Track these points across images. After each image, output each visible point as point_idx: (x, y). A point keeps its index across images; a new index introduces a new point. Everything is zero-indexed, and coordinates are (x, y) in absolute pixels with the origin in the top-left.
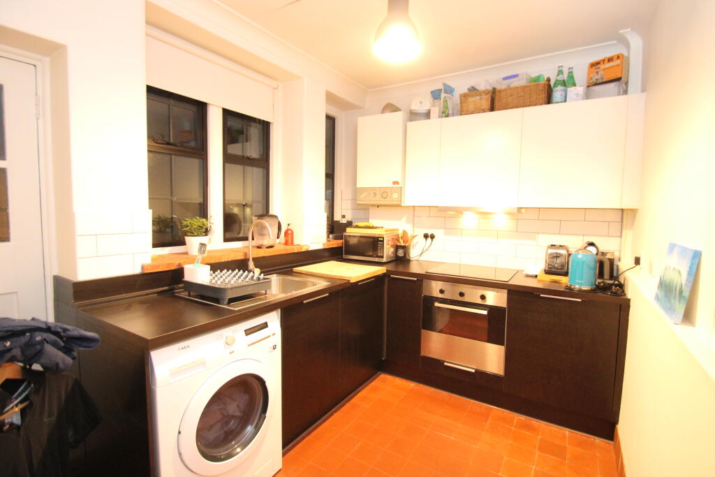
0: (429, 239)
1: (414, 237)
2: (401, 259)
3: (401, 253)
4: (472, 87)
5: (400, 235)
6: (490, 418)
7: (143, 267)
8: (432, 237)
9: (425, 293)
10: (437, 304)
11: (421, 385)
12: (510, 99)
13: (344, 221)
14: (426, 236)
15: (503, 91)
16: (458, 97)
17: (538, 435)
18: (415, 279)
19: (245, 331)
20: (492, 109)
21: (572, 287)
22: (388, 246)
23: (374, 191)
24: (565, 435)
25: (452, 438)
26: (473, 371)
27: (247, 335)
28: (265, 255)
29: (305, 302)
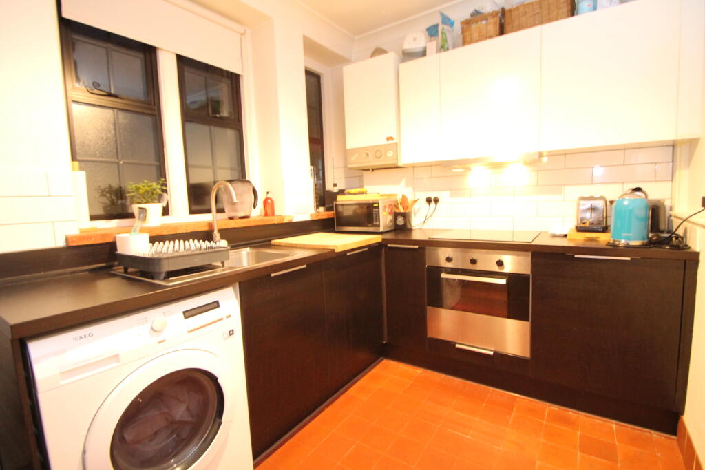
0: (433, 204)
1: (415, 201)
2: (401, 227)
3: (400, 221)
4: (476, 10)
5: (399, 201)
6: (514, 410)
7: (67, 240)
8: (436, 201)
9: (429, 263)
10: (443, 275)
11: (430, 371)
12: (524, 19)
13: (336, 190)
14: (429, 200)
15: (514, 10)
16: (460, 25)
17: (578, 431)
18: (417, 247)
19: (184, 312)
20: (502, 32)
21: (617, 243)
22: (385, 213)
23: (365, 151)
24: (611, 428)
25: (468, 437)
26: (492, 353)
27: (186, 317)
28: (236, 226)
29: (272, 275)
